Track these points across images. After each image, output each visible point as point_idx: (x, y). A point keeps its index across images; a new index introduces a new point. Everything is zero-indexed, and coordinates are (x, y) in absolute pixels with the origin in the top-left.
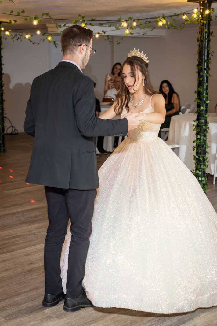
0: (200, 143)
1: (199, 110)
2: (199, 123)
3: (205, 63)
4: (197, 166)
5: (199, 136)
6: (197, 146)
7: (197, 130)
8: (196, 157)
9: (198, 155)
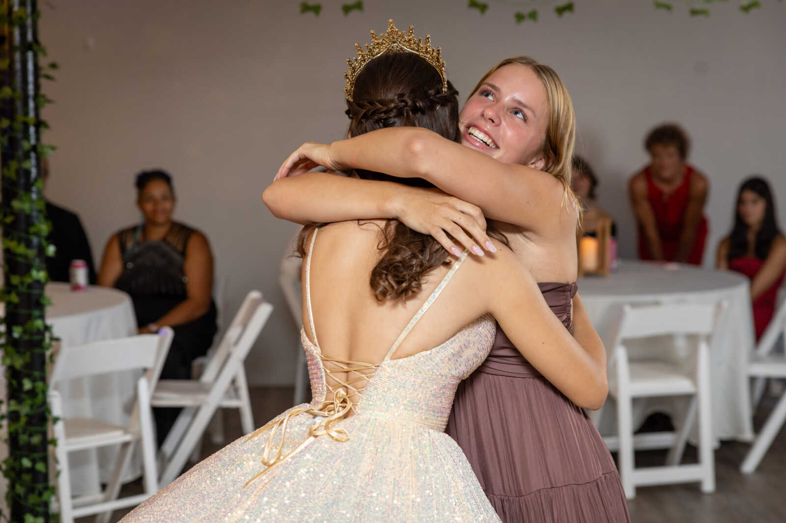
0: (32, 406)
1: (22, 283)
2: (25, 332)
3: (26, 104)
4: (26, 498)
5: (27, 385)
6: (23, 420)
7: (19, 363)
8: (21, 464)
9: (27, 456)
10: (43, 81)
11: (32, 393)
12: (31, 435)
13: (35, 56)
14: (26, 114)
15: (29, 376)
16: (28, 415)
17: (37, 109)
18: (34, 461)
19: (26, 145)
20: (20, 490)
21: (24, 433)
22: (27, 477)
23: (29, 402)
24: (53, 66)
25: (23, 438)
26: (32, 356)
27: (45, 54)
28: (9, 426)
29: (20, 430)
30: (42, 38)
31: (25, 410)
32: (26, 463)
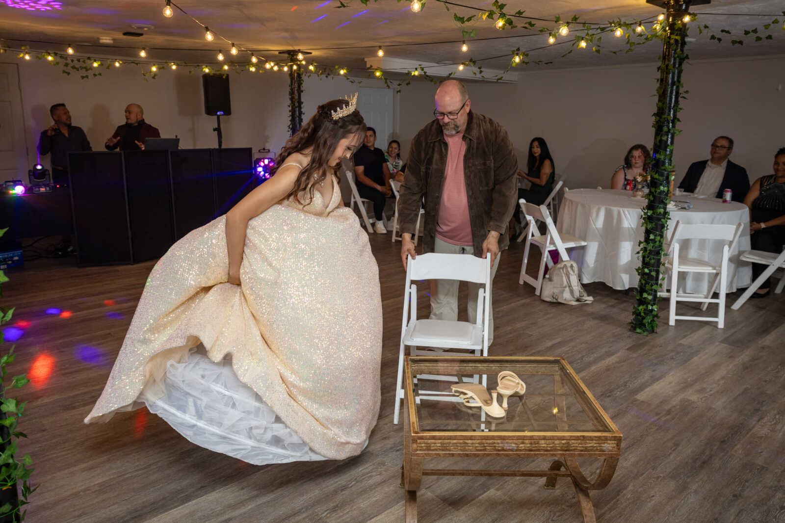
0: (654, 247)
1: (656, 192)
2: (653, 213)
3: (670, 111)
4: (645, 286)
5: (652, 237)
6: (648, 252)
7: (649, 226)
8: (644, 271)
9: (647, 268)
10: (680, 99)
11: (654, 241)
12: (650, 259)
13: (678, 87)
14: (669, 115)
15: (653, 233)
16: (650, 250)
17: (675, 112)
18: (650, 271)
19: (665, 129)
20: (643, 282)
21: (648, 257)
22: (646, 277)
23: (651, 244)
24: (687, 92)
25: (647, 260)
26: (656, 225)
27: (682, 87)
28: (643, 253)
29: (646, 256)
30: (682, 80)
31: (650, 247)
32: (646, 270)
